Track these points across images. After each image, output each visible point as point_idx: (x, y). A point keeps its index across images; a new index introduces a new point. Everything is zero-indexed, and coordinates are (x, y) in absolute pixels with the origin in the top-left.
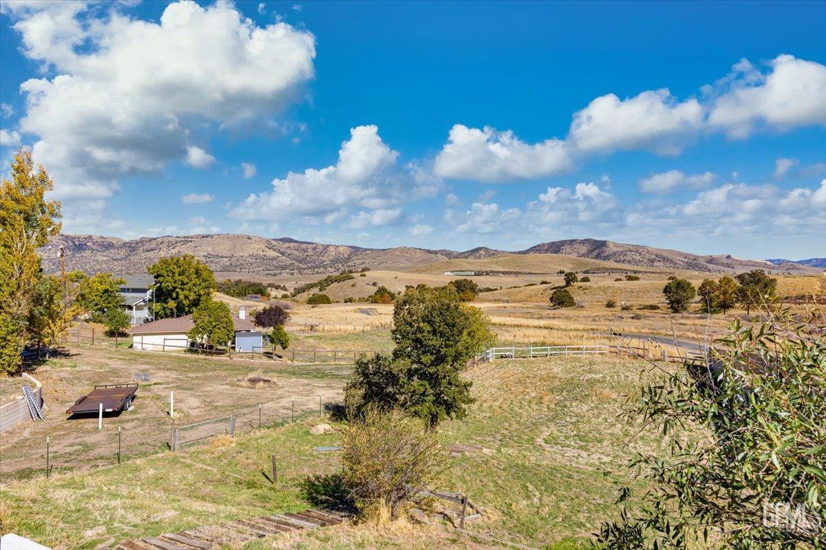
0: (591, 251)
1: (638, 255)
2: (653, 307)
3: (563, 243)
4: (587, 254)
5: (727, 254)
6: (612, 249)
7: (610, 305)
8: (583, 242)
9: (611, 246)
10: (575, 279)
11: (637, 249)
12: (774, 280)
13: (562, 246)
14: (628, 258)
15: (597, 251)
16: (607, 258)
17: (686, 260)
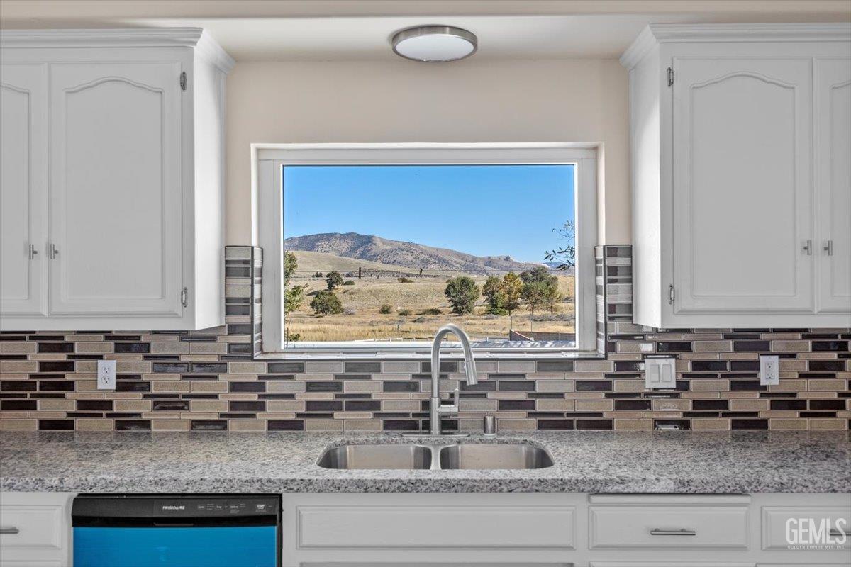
0: (354, 249)
1: (410, 254)
2: (435, 311)
3: (319, 237)
4: (350, 253)
5: (506, 255)
6: (379, 247)
7: (385, 311)
8: (344, 237)
9: (378, 242)
10: (339, 281)
11: (409, 248)
12: (555, 279)
13: (317, 241)
14: (399, 259)
15: (361, 249)
16: (373, 258)
17: (464, 262)
